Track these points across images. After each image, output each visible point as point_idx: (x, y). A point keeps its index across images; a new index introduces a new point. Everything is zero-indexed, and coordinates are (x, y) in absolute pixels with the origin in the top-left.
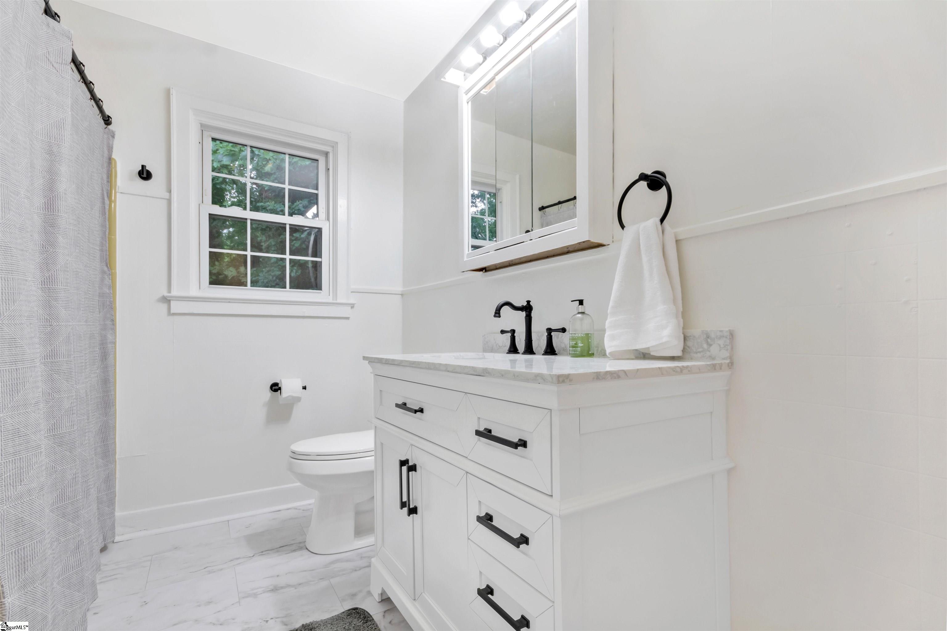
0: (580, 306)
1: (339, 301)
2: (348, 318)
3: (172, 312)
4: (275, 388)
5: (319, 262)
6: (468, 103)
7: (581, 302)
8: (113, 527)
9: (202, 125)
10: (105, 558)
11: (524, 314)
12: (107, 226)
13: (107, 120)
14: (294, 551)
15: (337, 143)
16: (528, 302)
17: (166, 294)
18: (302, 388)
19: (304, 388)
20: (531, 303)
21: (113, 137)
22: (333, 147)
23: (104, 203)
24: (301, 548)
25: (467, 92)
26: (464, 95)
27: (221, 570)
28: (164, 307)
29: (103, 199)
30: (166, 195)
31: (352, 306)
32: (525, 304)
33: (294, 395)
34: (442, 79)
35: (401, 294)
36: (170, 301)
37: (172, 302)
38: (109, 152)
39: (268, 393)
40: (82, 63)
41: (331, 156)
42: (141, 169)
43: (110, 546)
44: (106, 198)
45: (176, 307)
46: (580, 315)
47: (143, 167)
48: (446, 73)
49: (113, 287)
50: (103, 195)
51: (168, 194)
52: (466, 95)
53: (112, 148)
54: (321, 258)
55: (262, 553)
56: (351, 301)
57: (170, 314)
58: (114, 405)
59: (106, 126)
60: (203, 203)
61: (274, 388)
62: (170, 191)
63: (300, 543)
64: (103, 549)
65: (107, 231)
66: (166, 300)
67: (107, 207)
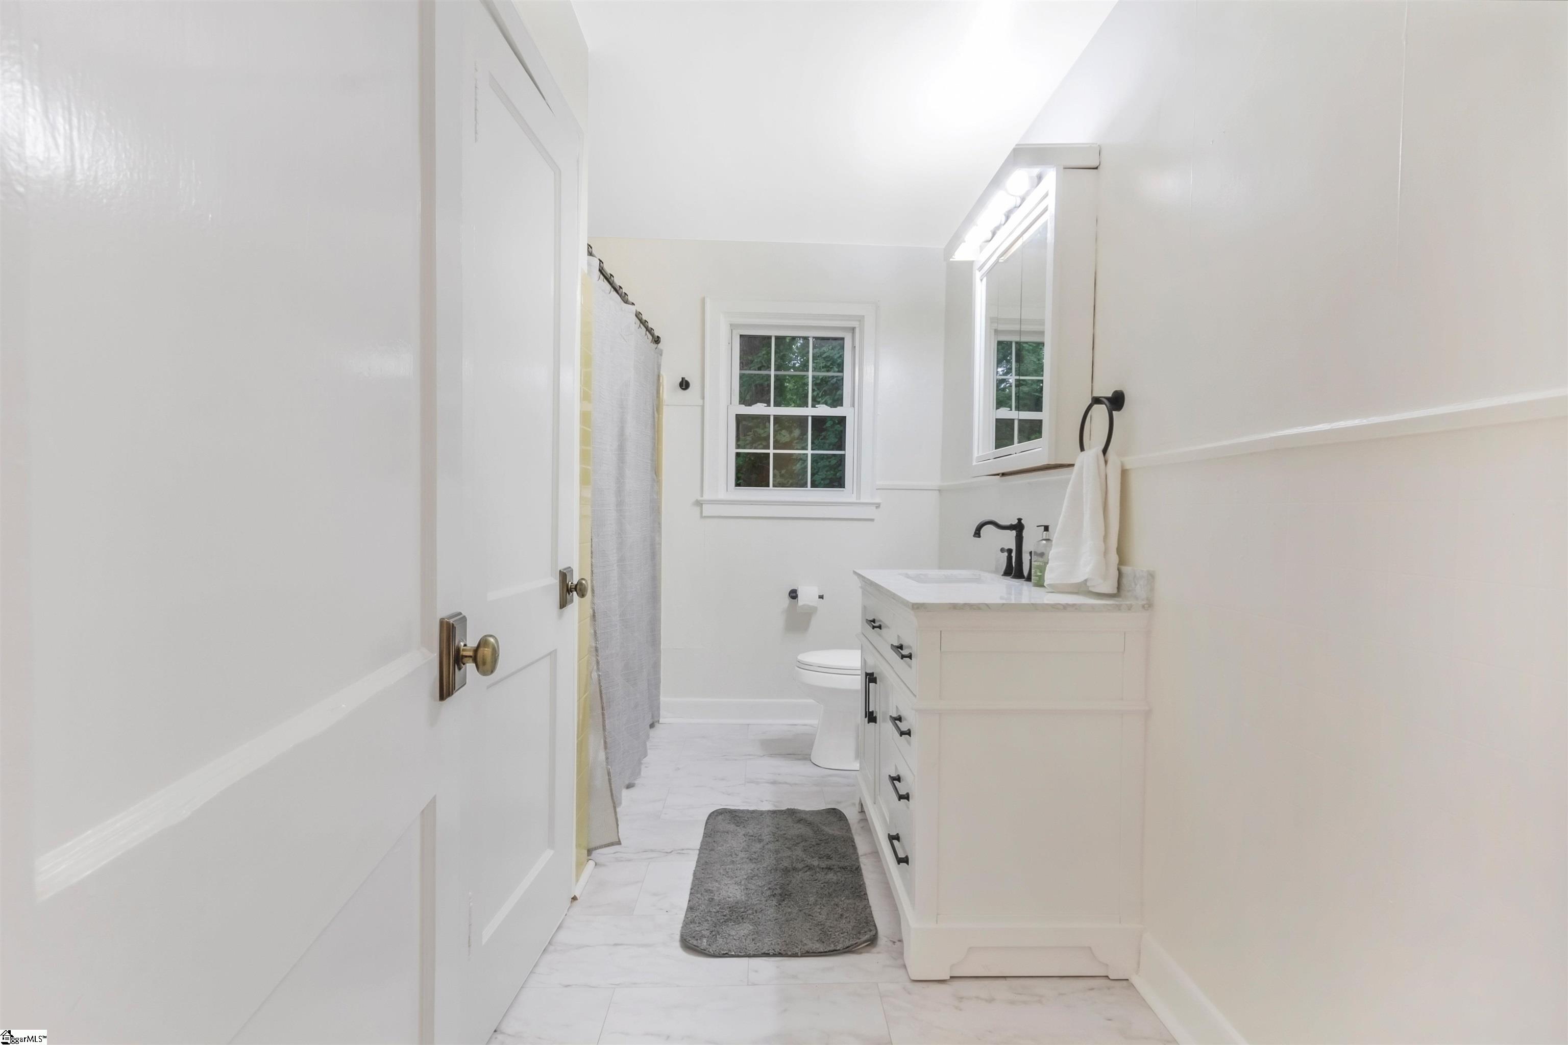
0: (1045, 532)
1: (862, 501)
2: (872, 520)
3: (704, 515)
4: (793, 595)
5: (843, 454)
6: (981, 280)
7: (1046, 528)
8: (659, 708)
9: (731, 325)
10: (652, 733)
11: (1014, 533)
12: (656, 438)
13: (657, 340)
14: (799, 759)
15: (864, 316)
16: (1020, 520)
17: (700, 498)
18: (818, 597)
19: (821, 597)
20: (1022, 521)
21: (661, 355)
22: (860, 321)
23: (654, 417)
24: (805, 759)
25: (980, 269)
26: (977, 272)
27: (736, 760)
28: (698, 509)
29: (654, 413)
30: (700, 402)
31: (878, 506)
32: (1015, 522)
33: (811, 604)
34: (951, 260)
35: (938, 490)
36: (702, 504)
37: (704, 505)
38: (658, 369)
39: (787, 600)
40: (640, 313)
41: (857, 331)
42: (681, 380)
43: (657, 725)
44: (656, 412)
45: (708, 510)
46: (1044, 542)
47: (683, 378)
48: (955, 252)
49: (659, 493)
50: (654, 409)
51: (702, 401)
52: (980, 271)
53: (660, 365)
54: (844, 450)
55: (771, 755)
56: (877, 500)
57: (702, 517)
58: (660, 601)
59: (656, 345)
60: (731, 404)
61: (791, 595)
62: (703, 398)
63: (806, 755)
64: (652, 726)
65: (656, 442)
66: (699, 504)
67: (656, 420)
